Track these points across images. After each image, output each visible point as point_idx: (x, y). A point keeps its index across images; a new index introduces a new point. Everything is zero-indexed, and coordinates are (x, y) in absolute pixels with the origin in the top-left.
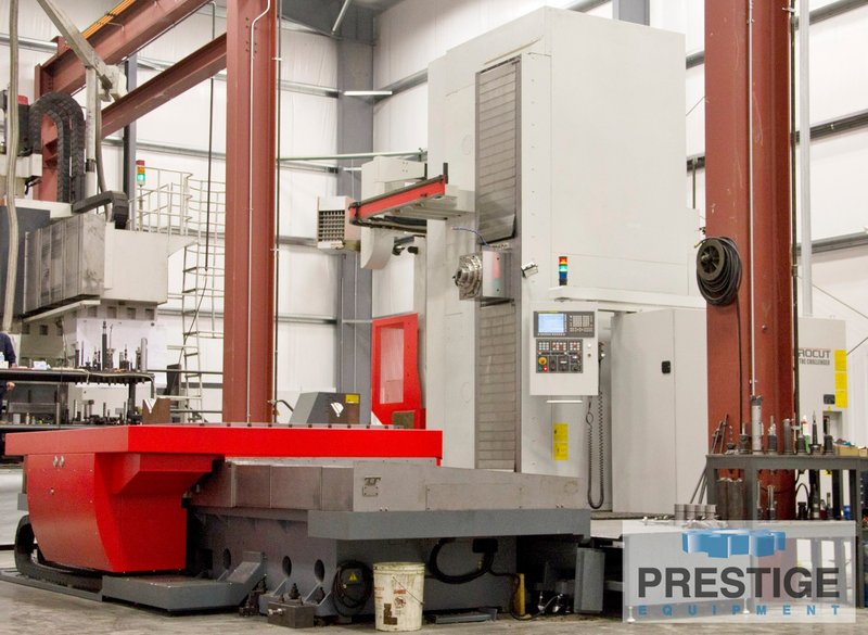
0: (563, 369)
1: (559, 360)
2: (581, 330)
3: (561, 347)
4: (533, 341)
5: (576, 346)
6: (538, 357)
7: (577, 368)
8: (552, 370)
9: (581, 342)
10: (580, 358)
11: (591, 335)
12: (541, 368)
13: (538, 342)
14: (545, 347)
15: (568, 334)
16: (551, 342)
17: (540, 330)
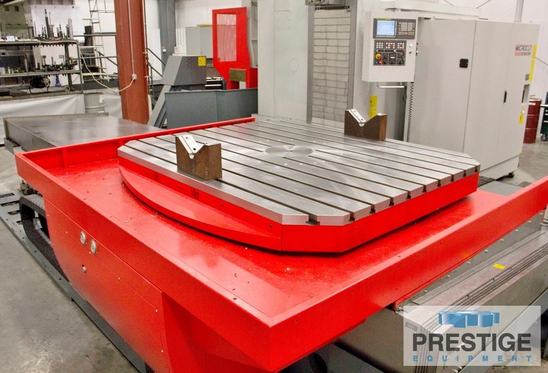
0: (392, 63)
1: (390, 56)
2: (406, 33)
3: (392, 46)
4: (372, 41)
5: (401, 46)
6: (376, 53)
7: (402, 63)
8: (384, 63)
9: (405, 42)
10: (404, 54)
11: (412, 37)
12: (377, 62)
13: (376, 42)
14: (380, 46)
15: (397, 36)
16: (384, 42)
17: (378, 33)
